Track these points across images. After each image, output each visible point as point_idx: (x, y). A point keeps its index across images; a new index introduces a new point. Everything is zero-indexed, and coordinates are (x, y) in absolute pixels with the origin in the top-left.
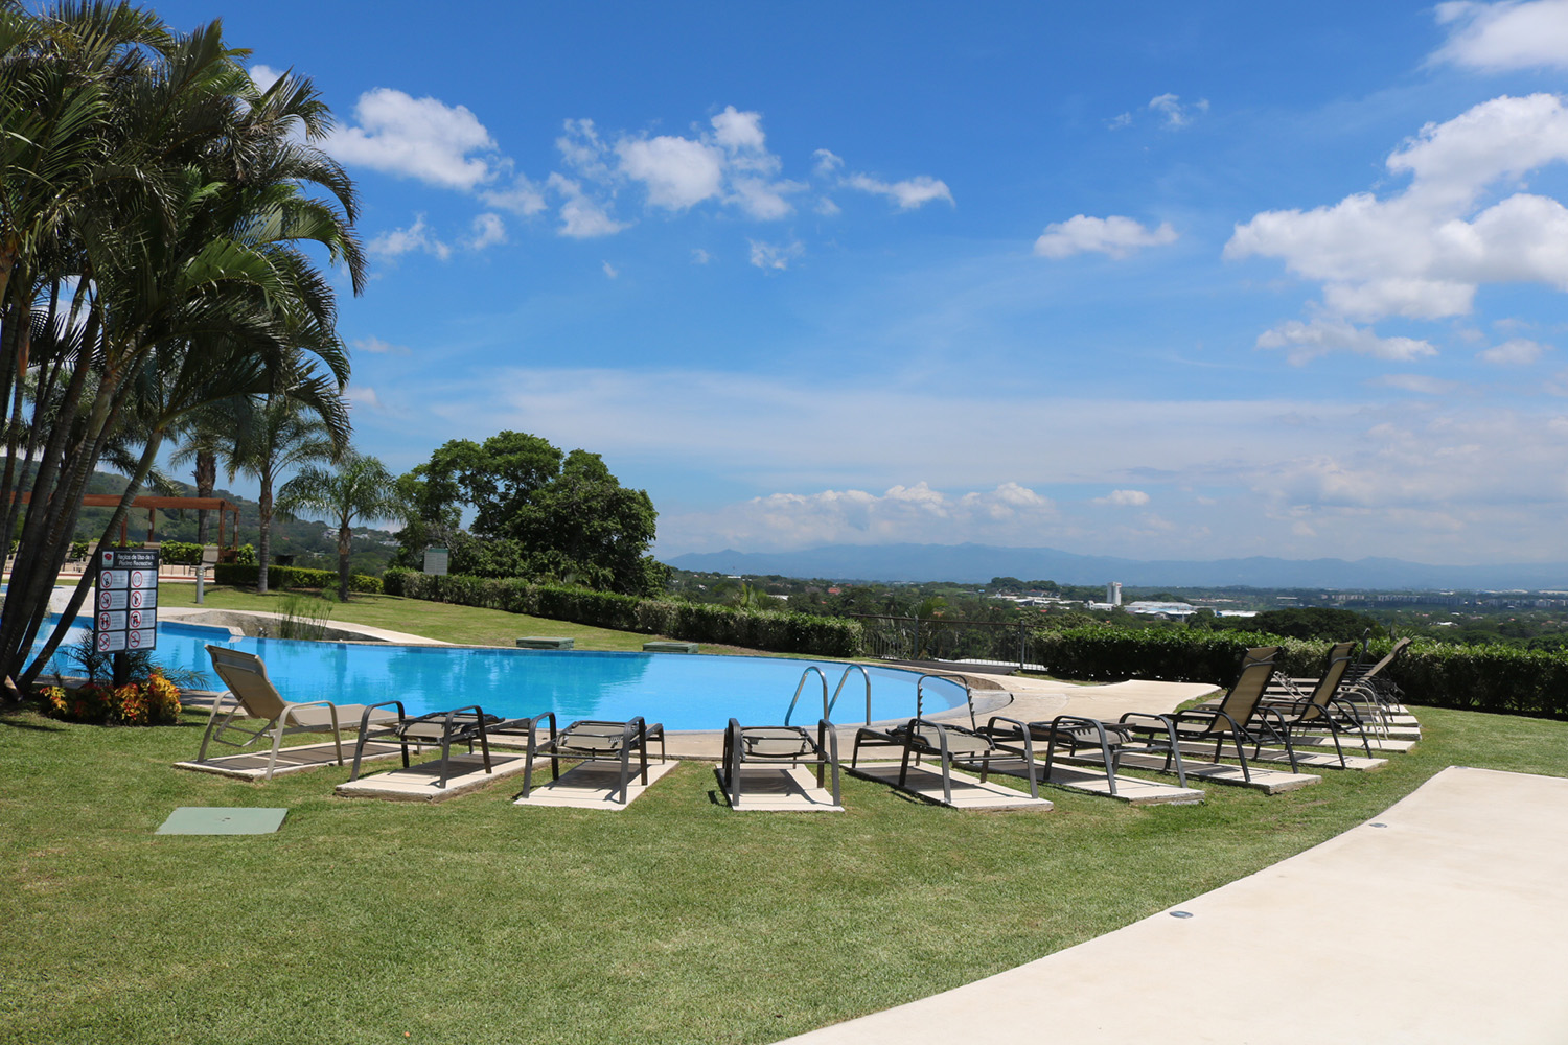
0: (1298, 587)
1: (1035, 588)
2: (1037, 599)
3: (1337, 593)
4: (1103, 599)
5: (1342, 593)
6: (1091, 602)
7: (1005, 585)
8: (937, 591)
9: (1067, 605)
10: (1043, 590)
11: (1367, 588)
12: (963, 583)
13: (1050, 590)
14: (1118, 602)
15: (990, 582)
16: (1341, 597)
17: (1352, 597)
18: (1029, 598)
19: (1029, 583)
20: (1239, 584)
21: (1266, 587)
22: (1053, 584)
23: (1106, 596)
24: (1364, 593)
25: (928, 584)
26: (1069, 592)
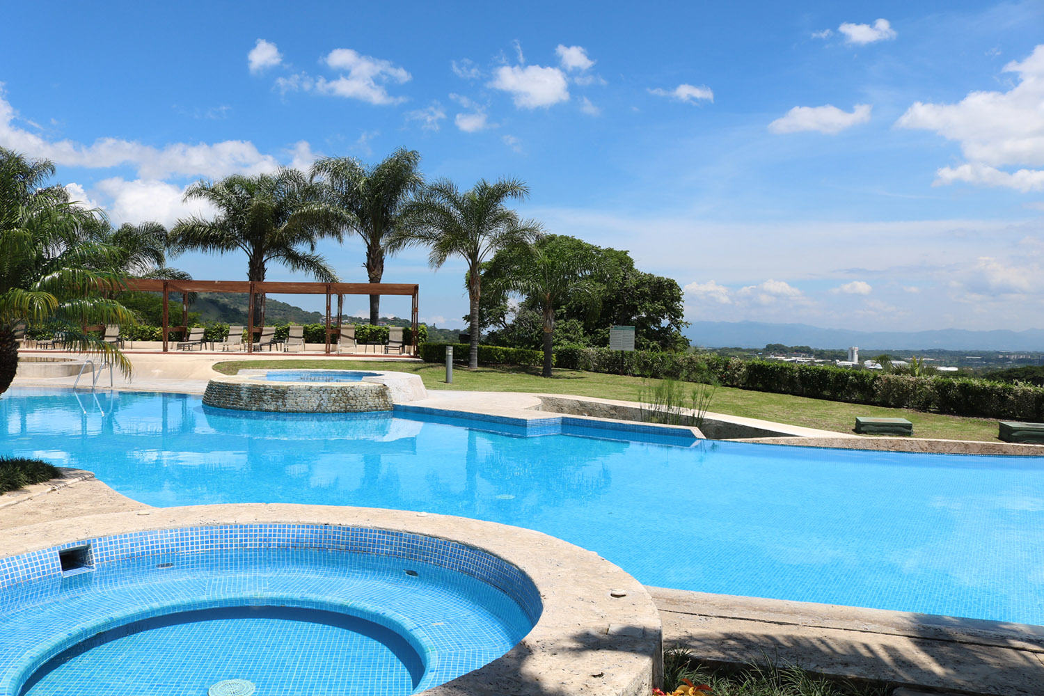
0: (981, 349)
1: (796, 351)
2: (799, 359)
3: (1009, 354)
4: (845, 358)
5: (1013, 354)
6: (837, 361)
7: (776, 349)
8: (730, 354)
9: (820, 363)
10: (802, 352)
11: (1031, 350)
12: (746, 348)
13: (807, 352)
14: (856, 362)
15: (765, 347)
16: (1013, 356)
17: (1021, 357)
18: (794, 358)
19: (792, 347)
20: (938, 348)
21: (957, 350)
22: (809, 348)
23: (848, 358)
24: (1029, 353)
25: (723, 349)
26: (820, 354)
